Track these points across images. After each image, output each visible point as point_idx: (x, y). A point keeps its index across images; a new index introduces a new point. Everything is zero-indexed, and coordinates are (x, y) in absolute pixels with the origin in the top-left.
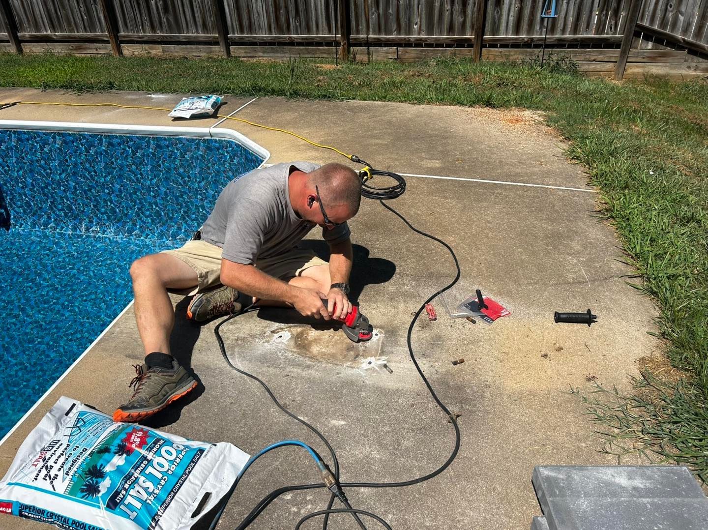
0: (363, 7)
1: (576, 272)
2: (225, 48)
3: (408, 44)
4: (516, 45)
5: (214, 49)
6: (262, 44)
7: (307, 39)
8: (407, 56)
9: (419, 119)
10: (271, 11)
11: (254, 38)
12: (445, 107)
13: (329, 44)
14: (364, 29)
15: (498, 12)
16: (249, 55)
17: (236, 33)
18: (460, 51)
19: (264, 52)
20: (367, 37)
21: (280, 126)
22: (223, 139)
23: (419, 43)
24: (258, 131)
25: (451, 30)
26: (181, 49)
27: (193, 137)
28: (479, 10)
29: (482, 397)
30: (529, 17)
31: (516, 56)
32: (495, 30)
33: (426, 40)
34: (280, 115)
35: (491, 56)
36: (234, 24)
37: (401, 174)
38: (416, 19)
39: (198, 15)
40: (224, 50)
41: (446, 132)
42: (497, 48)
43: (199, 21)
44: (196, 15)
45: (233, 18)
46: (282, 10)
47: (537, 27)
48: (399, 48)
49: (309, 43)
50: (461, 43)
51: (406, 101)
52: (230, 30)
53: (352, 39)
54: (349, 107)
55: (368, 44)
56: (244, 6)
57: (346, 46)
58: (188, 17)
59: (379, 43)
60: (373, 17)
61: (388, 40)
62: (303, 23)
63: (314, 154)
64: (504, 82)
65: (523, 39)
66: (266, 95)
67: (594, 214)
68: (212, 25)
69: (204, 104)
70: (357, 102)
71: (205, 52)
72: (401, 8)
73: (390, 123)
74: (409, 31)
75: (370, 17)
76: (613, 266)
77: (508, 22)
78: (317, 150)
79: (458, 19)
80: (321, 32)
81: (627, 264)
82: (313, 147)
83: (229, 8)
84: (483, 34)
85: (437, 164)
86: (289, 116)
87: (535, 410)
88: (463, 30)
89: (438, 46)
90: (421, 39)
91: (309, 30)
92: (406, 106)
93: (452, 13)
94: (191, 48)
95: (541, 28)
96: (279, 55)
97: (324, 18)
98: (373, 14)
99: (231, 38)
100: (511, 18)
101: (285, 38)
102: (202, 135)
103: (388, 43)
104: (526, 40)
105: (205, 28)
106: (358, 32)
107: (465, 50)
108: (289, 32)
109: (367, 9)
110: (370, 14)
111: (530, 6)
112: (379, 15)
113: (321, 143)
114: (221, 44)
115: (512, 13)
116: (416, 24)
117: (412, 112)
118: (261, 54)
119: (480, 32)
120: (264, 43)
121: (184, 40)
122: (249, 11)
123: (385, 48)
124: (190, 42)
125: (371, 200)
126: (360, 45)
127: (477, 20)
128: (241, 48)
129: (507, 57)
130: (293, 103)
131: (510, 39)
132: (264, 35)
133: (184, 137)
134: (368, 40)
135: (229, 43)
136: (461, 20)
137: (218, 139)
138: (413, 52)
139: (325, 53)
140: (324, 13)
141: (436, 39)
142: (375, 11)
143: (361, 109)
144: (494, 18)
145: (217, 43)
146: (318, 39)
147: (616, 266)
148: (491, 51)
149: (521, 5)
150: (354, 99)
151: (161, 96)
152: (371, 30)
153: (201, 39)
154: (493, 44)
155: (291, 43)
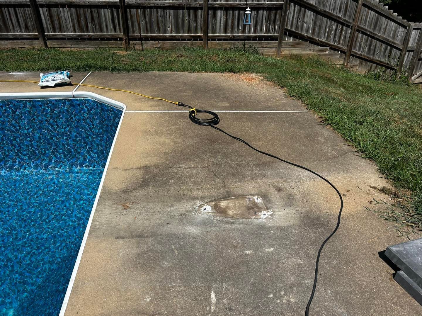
0: (136, 17)
1: (330, 152)
2: (43, 41)
3: (165, 39)
4: (225, 39)
5: (35, 43)
6: (69, 39)
7: (100, 36)
8: (165, 46)
9: (199, 80)
10: (74, 17)
11: (64, 35)
12: (209, 74)
13: (115, 39)
14: (138, 30)
15: (214, 21)
16: (60, 46)
17: (50, 32)
18: (196, 42)
19: (71, 45)
20: (140, 35)
21: (120, 88)
22: (82, 98)
23: (171, 39)
24: (106, 92)
25: (189, 31)
26: (10, 43)
27: (60, 99)
28: (205, 20)
29: (330, 221)
30: (231, 24)
31: (226, 46)
32: (214, 31)
33: (175, 36)
34: (114, 82)
35: (213, 46)
36: (49, 26)
37: (212, 111)
38: (168, 24)
39: (21, 20)
40: (42, 43)
41: (219, 87)
42: (215, 41)
43: (22, 24)
44: (20, 21)
45: (48, 22)
46: (82, 18)
47: (236, 30)
48: (160, 42)
49: (102, 38)
50: (195, 38)
51: (185, 71)
52: (46, 30)
53: (130, 36)
54: (154, 75)
55: (141, 39)
56: (55, 15)
57: (127, 40)
58: (14, 22)
59: (147, 38)
60: (143, 23)
61: (153, 36)
62: (98, 27)
63: (153, 103)
64: (230, 59)
65: (229, 36)
66: (96, 70)
67: (319, 123)
68: (32, 27)
69: (62, 77)
70: (156, 72)
71: (28, 45)
72: (159, 18)
73: (185, 83)
74: (165, 31)
75: (141, 23)
76: (344, 147)
77: (220, 27)
78: (154, 101)
79: (193, 25)
80: (110, 32)
81: (349, 145)
82: (150, 99)
83: (44, 16)
84: (208, 34)
85: (227, 104)
86: (120, 82)
87: (357, 222)
88: (196, 31)
89: (183, 40)
90: (172, 36)
91: (101, 30)
92: (186, 74)
93: (189, 21)
94: (17, 42)
95: (238, 30)
96: (82, 46)
97: (111, 23)
98: (142, 21)
99: (47, 35)
100: (222, 25)
101: (86, 35)
102: (67, 96)
103: (153, 39)
104: (231, 36)
105: (27, 29)
106: (133, 32)
107: (198, 42)
108: (88, 31)
109: (138, 18)
110: (141, 21)
111: (231, 18)
112: (146, 22)
113: (152, 96)
114: (40, 39)
115: (222, 22)
116: (169, 27)
117: (193, 77)
118: (69, 46)
119: (206, 32)
120: (70, 39)
121: (12, 37)
122: (59, 18)
123: (151, 42)
124: (16, 38)
125: (204, 126)
126: (135, 40)
127: (204, 25)
128: (54, 42)
129: (222, 46)
130: (116, 74)
131: (222, 36)
132: (71, 33)
133: (53, 99)
134: (141, 36)
135: (45, 39)
136: (195, 25)
137: (78, 98)
138: (168, 44)
139: (113, 45)
140: (110, 20)
141: (181, 36)
142: (143, 19)
143: (162, 76)
144: (212, 24)
145: (37, 39)
146: (108, 36)
147: (346, 147)
148: (212, 42)
149: (227, 18)
150: (153, 70)
151: (19, 73)
152: (142, 31)
153: (24, 36)
154: (214, 39)
155: (90, 38)
